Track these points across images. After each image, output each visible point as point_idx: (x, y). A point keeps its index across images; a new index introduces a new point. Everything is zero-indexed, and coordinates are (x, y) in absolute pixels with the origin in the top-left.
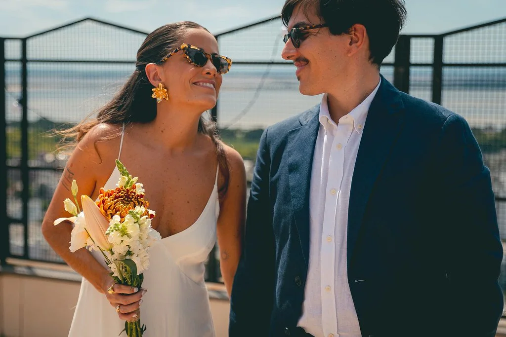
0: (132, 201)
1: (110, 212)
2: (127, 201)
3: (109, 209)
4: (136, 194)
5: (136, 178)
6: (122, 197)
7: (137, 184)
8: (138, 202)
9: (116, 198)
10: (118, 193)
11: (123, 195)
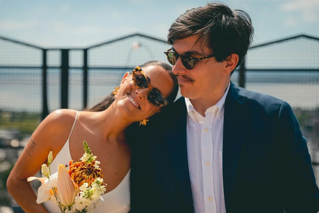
0: (92, 173)
1: (78, 179)
2: (88, 172)
3: (77, 176)
4: (95, 168)
5: (95, 157)
6: (85, 169)
7: (96, 162)
8: (97, 174)
9: (82, 169)
10: (83, 166)
11: (86, 167)
